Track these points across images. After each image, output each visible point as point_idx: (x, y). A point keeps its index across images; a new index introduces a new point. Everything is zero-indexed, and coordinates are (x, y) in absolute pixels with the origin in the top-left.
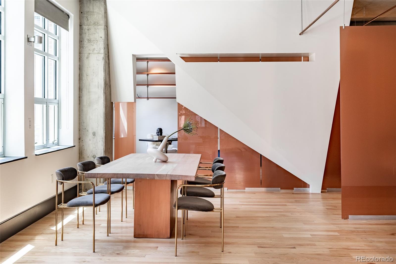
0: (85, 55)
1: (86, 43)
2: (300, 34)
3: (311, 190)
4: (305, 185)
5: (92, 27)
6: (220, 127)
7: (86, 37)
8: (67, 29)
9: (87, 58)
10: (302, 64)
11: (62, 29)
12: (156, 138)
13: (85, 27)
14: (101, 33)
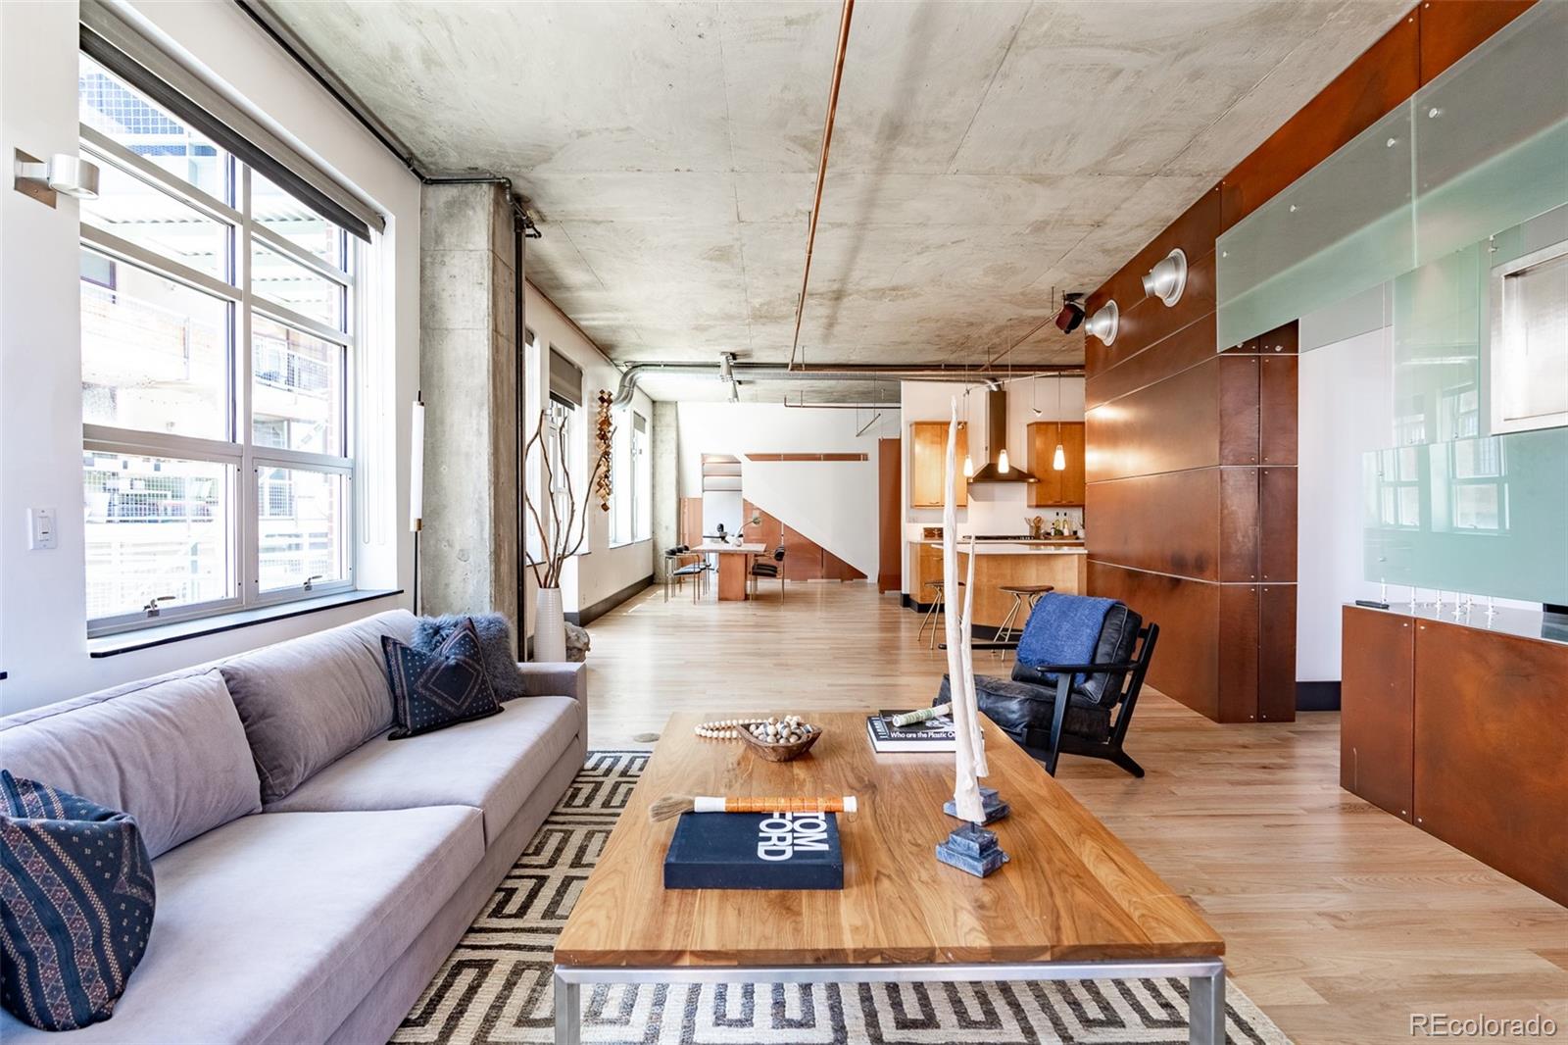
0: (658, 455)
1: (658, 443)
2: (857, 436)
3: (869, 581)
4: (863, 576)
5: (663, 428)
6: (783, 521)
7: (659, 438)
8: (644, 432)
9: (661, 457)
10: (862, 462)
11: (639, 433)
12: (718, 535)
13: (658, 429)
14: (674, 435)
